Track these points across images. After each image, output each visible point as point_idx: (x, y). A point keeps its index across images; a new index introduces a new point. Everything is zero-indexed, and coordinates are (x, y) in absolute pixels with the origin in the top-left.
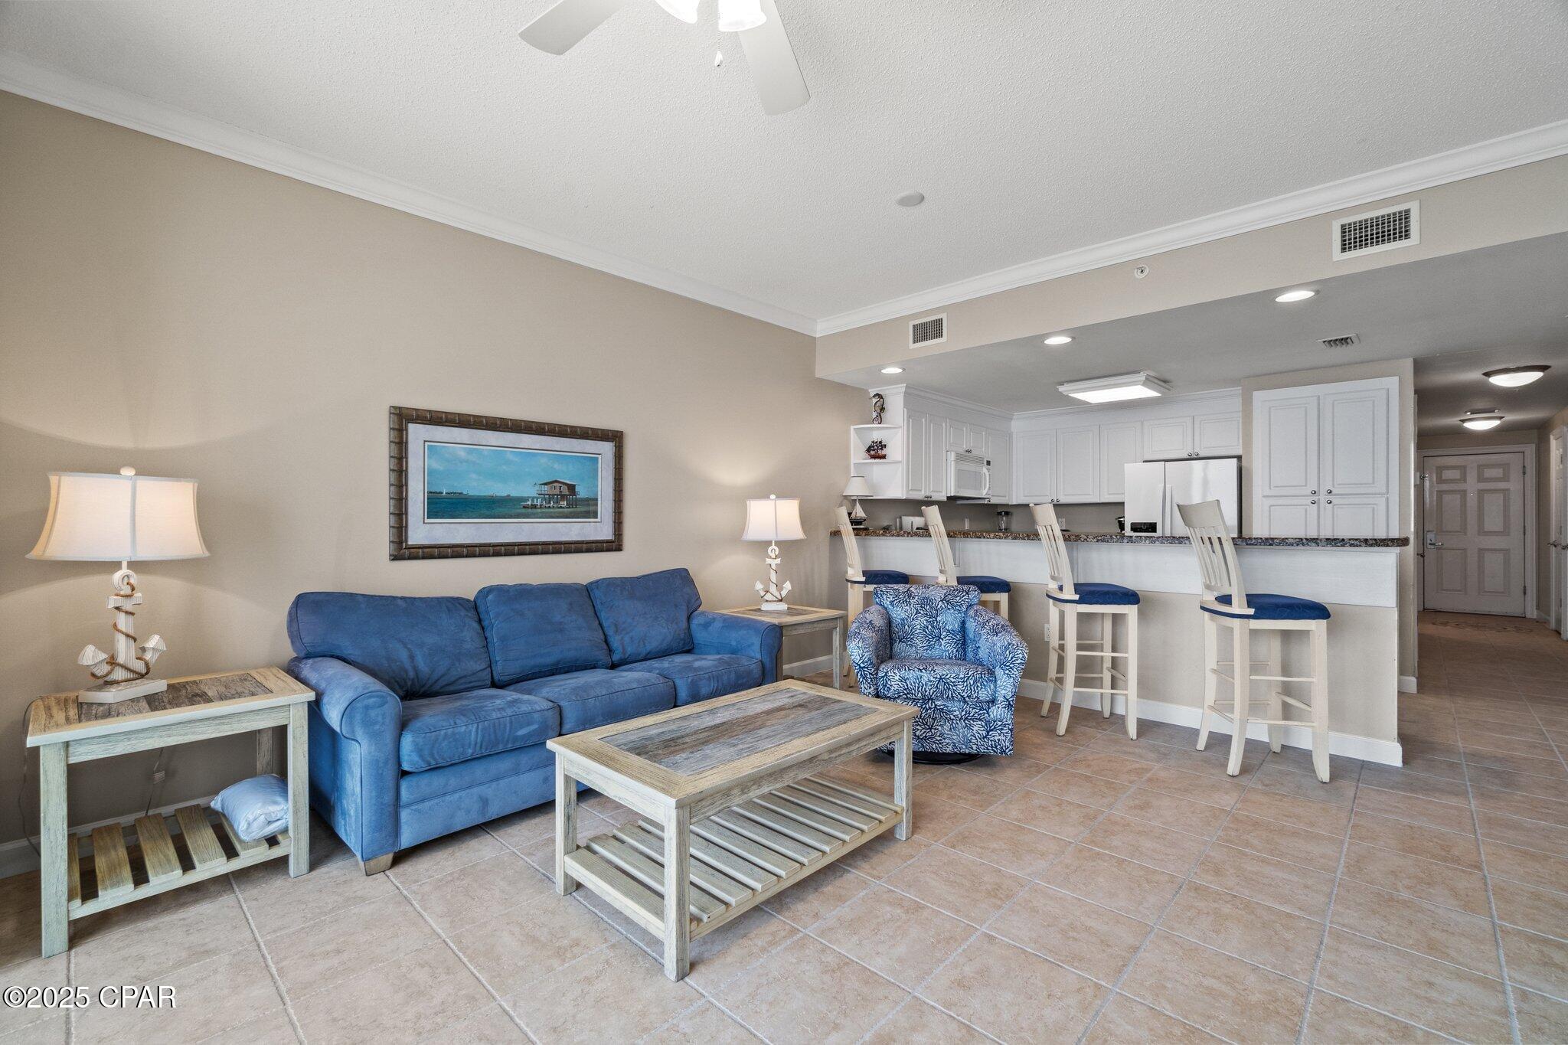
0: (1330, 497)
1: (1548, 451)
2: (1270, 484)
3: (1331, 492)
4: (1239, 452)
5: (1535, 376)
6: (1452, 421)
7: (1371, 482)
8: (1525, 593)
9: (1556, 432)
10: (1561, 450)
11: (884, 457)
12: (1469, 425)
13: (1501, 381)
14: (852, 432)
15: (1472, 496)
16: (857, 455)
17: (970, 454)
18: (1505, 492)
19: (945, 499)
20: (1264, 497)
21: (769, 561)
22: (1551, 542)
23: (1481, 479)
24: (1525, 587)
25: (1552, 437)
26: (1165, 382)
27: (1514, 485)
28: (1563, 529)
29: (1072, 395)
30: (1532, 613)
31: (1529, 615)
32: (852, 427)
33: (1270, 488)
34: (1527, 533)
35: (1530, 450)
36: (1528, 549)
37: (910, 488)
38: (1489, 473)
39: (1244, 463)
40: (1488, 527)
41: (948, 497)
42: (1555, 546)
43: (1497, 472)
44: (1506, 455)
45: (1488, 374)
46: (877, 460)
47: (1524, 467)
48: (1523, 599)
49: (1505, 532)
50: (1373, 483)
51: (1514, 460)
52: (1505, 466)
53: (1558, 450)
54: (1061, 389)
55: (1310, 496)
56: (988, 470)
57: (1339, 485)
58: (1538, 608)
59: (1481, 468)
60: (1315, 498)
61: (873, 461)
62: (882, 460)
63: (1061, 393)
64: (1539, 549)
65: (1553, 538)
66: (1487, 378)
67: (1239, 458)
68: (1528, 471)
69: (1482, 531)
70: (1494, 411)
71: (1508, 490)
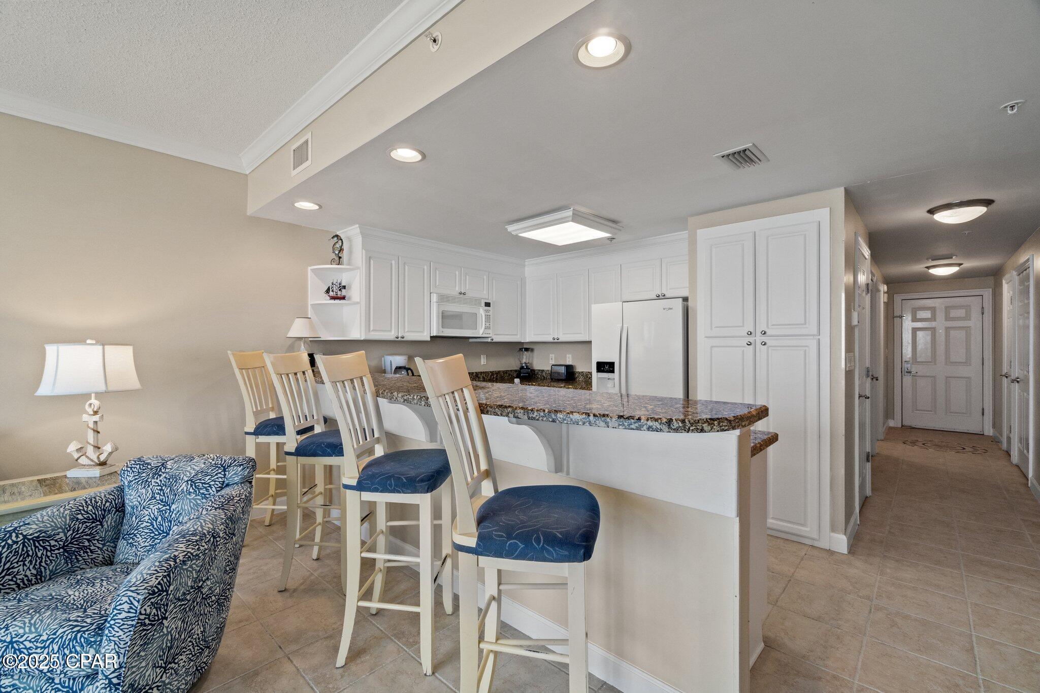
0: (764, 339)
1: (1001, 294)
2: (711, 324)
3: (765, 333)
4: (685, 293)
5: (977, 211)
6: (918, 268)
7: (803, 322)
8: (983, 414)
9: (1007, 276)
10: (1011, 292)
11: (343, 298)
12: (933, 271)
13: (946, 218)
14: (310, 273)
15: (941, 332)
16: (316, 297)
17: (465, 296)
18: (967, 329)
19: (429, 339)
20: (706, 337)
21: (85, 417)
22: (1003, 374)
23: (948, 318)
24: (983, 409)
25: (1004, 282)
26: (614, 222)
27: (974, 323)
28: (1012, 363)
29: (520, 235)
30: (989, 431)
31: (986, 433)
32: (309, 268)
33: (711, 329)
34: (984, 364)
35: (987, 293)
36: (986, 378)
37: (372, 329)
38: (954, 313)
39: (690, 303)
40: (953, 358)
41: (431, 337)
42: (1007, 377)
43: (961, 313)
44: (967, 298)
45: (932, 212)
46: (337, 301)
47: (983, 308)
48: (981, 419)
49: (967, 362)
50: (805, 324)
51: (975, 303)
52: (968, 308)
53: (1009, 292)
54: (511, 228)
55: (745, 337)
56: (487, 311)
57: (773, 325)
58: (994, 426)
59: (948, 309)
60: (751, 339)
61: (333, 301)
62: (342, 301)
63: (510, 233)
64: (994, 380)
65: (1005, 371)
66: (932, 215)
67: (685, 299)
68: (986, 310)
69: (948, 361)
70: (952, 258)
71: (969, 327)
